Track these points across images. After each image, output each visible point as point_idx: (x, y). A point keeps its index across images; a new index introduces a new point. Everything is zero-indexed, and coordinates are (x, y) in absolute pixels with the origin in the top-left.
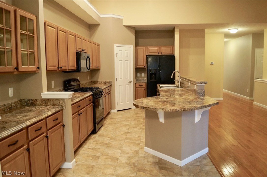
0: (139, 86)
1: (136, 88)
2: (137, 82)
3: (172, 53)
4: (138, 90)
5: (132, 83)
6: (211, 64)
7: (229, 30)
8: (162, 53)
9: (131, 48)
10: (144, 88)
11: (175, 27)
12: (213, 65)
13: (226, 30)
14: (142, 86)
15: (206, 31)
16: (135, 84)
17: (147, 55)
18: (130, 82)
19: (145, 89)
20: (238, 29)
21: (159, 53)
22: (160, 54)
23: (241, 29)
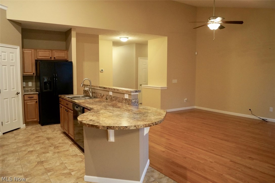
0: (29, 99)
1: (24, 100)
2: (25, 93)
3: (66, 59)
4: (28, 103)
5: (20, 95)
6: (101, 71)
7: (120, 38)
8: (55, 58)
9: (17, 49)
10: (35, 101)
11: (72, 29)
12: (103, 72)
13: (117, 38)
14: (33, 99)
15: (100, 37)
16: (24, 96)
17: (37, 59)
18: (17, 94)
19: (37, 102)
20: (128, 38)
21: (51, 58)
22: (53, 59)
23: (131, 38)
